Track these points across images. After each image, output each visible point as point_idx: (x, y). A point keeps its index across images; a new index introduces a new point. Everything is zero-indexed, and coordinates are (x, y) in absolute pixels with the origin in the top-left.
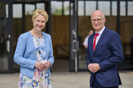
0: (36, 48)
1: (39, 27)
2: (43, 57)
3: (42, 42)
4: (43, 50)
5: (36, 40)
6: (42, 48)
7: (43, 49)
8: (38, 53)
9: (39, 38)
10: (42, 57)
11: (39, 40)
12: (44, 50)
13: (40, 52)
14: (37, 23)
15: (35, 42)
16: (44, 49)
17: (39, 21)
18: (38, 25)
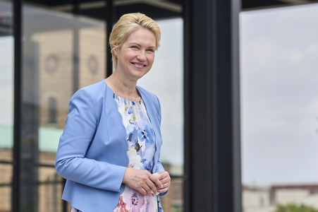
0: (128, 133)
1: (137, 66)
2: (147, 162)
3: (141, 114)
4: (145, 140)
5: (126, 110)
6: (143, 133)
7: (145, 137)
8: (134, 147)
9: (133, 104)
10: (143, 161)
11: (134, 107)
12: (147, 141)
13: (138, 148)
14: (132, 53)
15: (123, 115)
16: (148, 138)
17: (137, 47)
18: (135, 61)
